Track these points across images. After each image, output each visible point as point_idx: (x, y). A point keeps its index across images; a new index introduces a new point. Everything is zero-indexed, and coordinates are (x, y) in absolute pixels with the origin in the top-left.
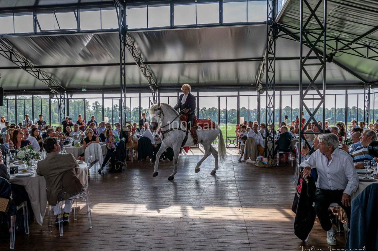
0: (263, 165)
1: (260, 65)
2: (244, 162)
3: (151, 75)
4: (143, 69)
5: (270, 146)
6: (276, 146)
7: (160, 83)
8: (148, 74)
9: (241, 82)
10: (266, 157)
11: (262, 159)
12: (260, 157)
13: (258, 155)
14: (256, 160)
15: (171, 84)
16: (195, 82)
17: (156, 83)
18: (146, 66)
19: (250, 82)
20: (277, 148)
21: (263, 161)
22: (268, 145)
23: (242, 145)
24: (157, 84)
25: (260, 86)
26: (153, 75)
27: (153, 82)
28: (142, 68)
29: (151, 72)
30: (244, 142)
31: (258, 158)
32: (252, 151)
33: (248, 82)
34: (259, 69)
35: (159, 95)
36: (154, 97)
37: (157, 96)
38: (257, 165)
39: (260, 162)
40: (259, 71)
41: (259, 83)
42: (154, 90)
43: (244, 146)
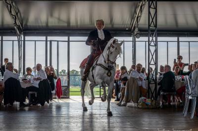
0: (146, 107)
1: (136, 7)
2: (125, 105)
3: (17, 14)
4: (9, 6)
5: (153, 87)
6: (158, 87)
7: (26, 25)
8: (13, 13)
9: (115, 26)
10: (149, 98)
11: (145, 100)
12: (143, 98)
13: (141, 97)
14: (139, 101)
15: (39, 26)
16: (66, 24)
17: (22, 24)
18: (12, 3)
19: (126, 26)
20: (160, 89)
21: (146, 103)
22: (151, 85)
23: (123, 88)
24: (22, 26)
25: (136, 30)
26: (19, 14)
27: (18, 23)
28: (8, 3)
29: (17, 11)
30: (125, 84)
31: (140, 99)
32: (134, 93)
33: (123, 26)
34: (135, 12)
35: (24, 38)
36: (19, 41)
37: (23, 39)
38: (140, 107)
39: (143, 103)
40: (135, 15)
41: (134, 27)
42: (20, 32)
43: (125, 88)
